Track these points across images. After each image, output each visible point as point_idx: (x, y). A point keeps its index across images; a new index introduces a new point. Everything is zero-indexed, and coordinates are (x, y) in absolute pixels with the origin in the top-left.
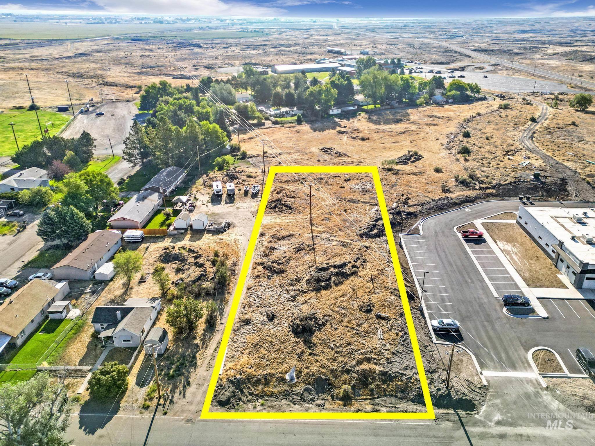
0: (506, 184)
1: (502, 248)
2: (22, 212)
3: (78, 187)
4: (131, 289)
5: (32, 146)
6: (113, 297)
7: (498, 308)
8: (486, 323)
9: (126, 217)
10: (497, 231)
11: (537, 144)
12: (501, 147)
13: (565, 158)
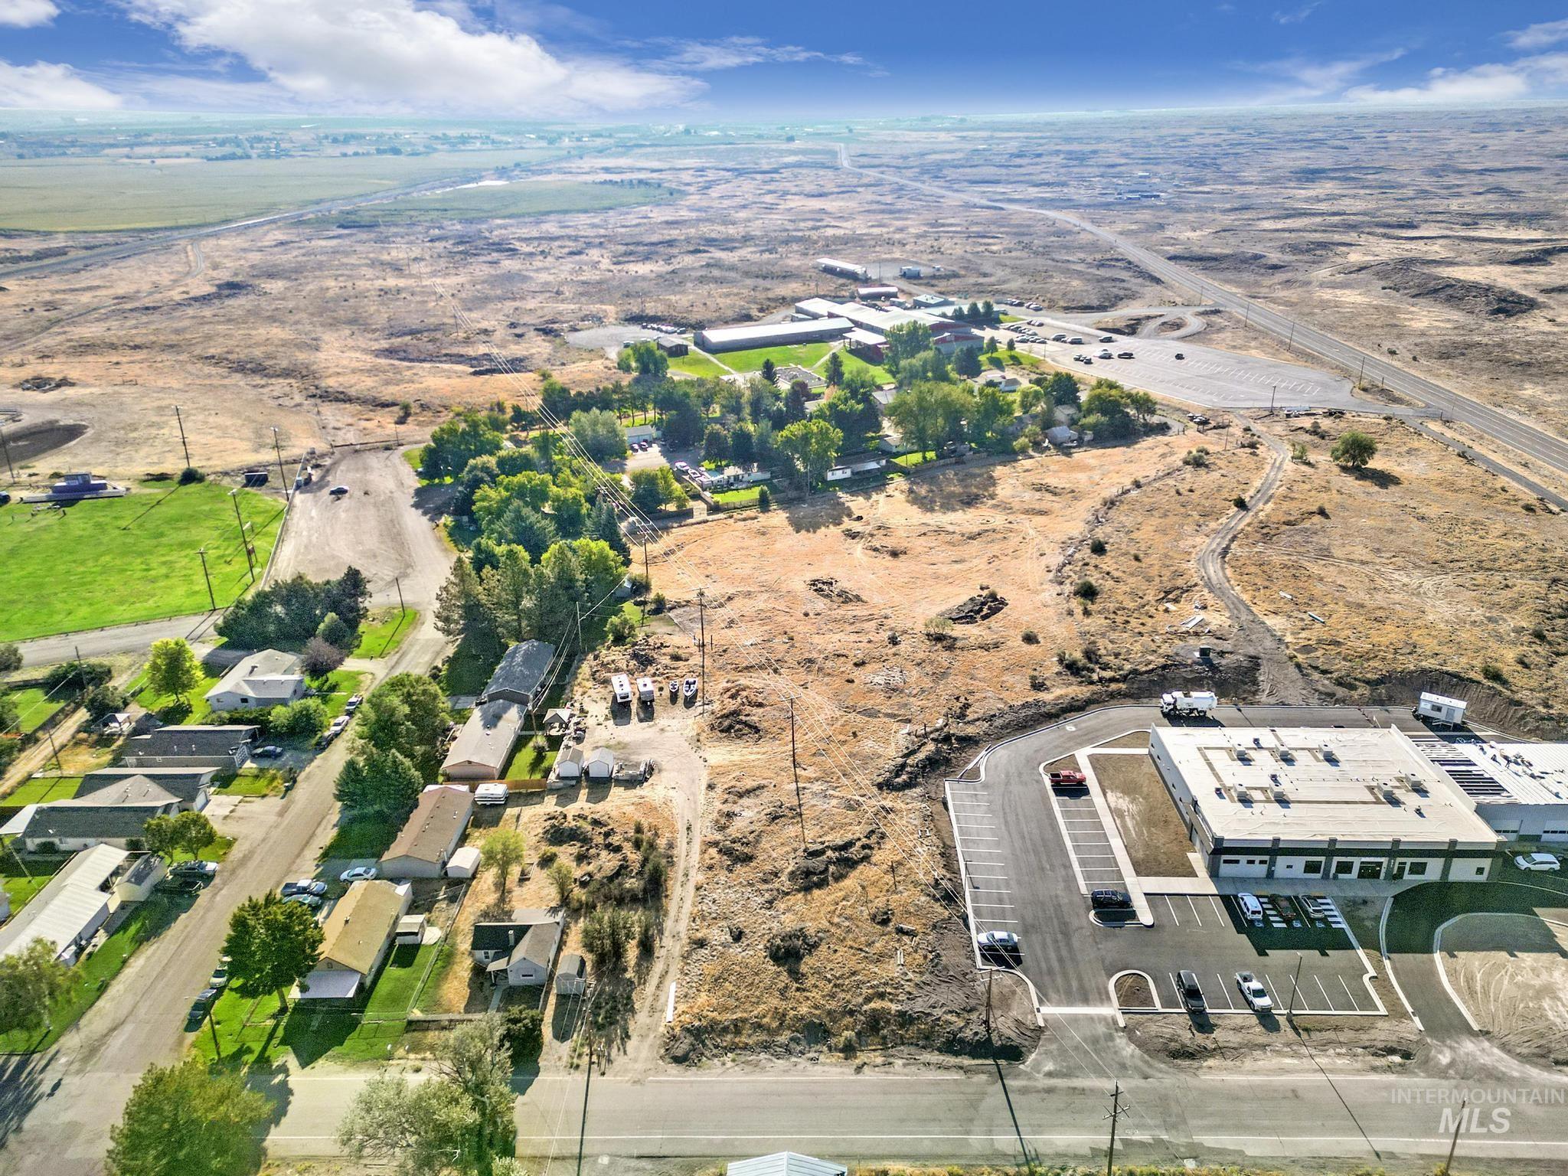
0: (1146, 672)
1: (1113, 805)
2: (279, 750)
3: (392, 711)
4: (510, 892)
5: (254, 603)
6: (483, 907)
7: (1082, 911)
8: (1060, 937)
9: (474, 759)
10: (1111, 771)
11: (1229, 572)
12: (1157, 579)
13: (1272, 608)
